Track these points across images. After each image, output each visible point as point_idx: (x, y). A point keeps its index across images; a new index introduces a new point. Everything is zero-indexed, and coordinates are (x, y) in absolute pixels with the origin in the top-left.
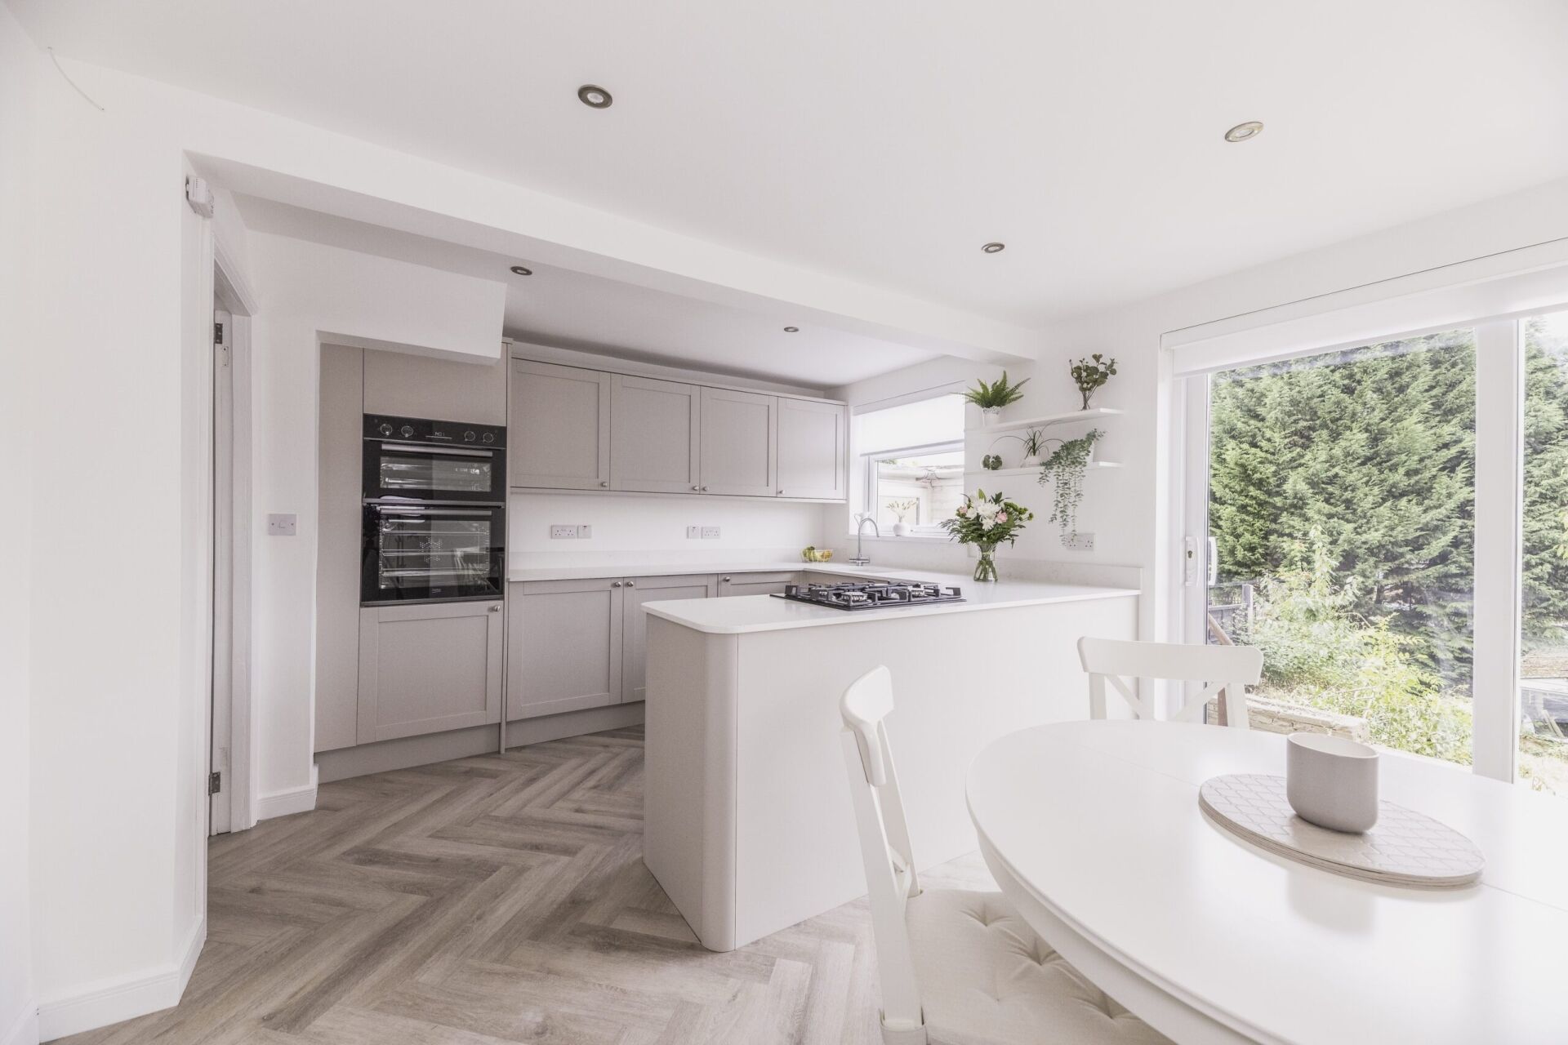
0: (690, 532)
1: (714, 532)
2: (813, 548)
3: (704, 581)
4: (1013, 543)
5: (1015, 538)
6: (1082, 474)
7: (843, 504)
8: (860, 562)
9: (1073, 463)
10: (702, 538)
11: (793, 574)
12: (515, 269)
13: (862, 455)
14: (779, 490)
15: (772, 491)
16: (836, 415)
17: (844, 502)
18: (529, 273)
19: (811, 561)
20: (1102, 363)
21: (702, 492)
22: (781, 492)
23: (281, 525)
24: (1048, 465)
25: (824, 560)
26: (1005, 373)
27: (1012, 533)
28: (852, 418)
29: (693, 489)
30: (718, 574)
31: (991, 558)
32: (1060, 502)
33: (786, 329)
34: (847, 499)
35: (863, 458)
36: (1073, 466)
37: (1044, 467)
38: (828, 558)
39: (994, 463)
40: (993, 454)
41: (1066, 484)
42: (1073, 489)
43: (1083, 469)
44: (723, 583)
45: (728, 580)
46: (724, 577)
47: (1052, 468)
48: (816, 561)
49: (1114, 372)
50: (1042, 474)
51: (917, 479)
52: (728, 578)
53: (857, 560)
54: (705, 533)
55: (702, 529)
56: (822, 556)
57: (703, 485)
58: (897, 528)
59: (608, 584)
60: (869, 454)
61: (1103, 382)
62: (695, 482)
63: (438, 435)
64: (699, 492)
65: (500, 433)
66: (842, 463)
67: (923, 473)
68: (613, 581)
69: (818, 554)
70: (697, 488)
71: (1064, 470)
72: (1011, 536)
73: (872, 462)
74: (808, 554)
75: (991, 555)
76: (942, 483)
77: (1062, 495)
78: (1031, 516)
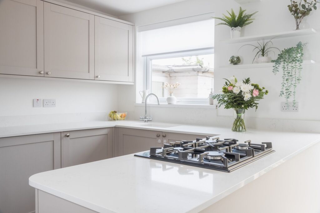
1: (51, 103)
2: (115, 112)
3: (51, 138)
4: (257, 108)
5: (258, 105)
6: (301, 67)
7: (132, 85)
9: (293, 60)
10: (43, 106)
13: (143, 56)
14: (96, 75)
15: (91, 76)
16: (128, 31)
19: (114, 120)
20: (308, 3)
21: (45, 75)
22: (97, 77)
24: (277, 61)
25: (122, 119)
26: (240, 8)
27: (256, 102)
28: (137, 33)
29: (40, 73)
30: (61, 132)
31: (242, 118)
32: (285, 84)
34: (135, 82)
36: (294, 63)
37: (274, 63)
38: (126, 118)
39: (236, 61)
40: (236, 55)
41: (289, 73)
42: (294, 76)
43: (301, 64)
44: (64, 138)
45: (68, 136)
46: (65, 134)
47: (280, 64)
48: (118, 120)
49: (315, 8)
51: (163, 72)
52: (68, 134)
53: (145, 119)
54: (45, 103)
55: (43, 100)
56: (121, 117)
57: (46, 71)
58: (169, 100)
60: (147, 55)
61: (308, 14)
62: (40, 68)
64: (43, 75)
66: (132, 60)
67: (167, 69)
69: (118, 115)
70: (43, 72)
71: (288, 64)
72: (256, 104)
74: (112, 116)
75: (242, 116)
76: (176, 74)
77: (287, 80)
78: (267, 92)
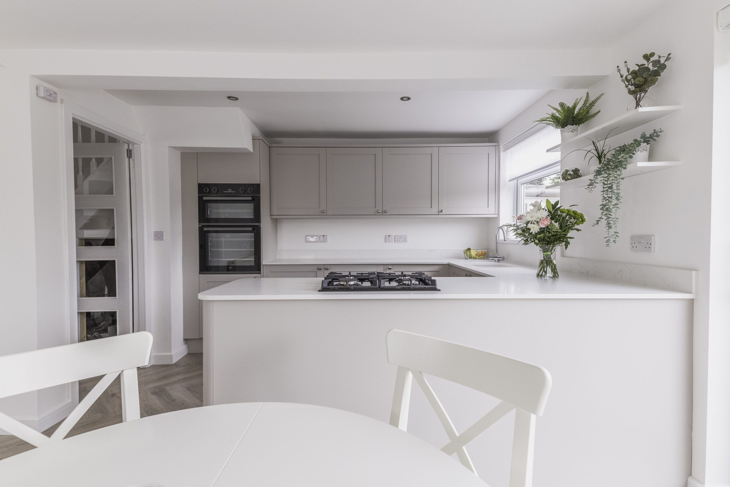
0: (388, 238)
1: (403, 239)
2: (470, 249)
5: (569, 240)
6: (621, 176)
7: (495, 218)
8: (497, 259)
10: (396, 242)
11: (440, 266)
12: (229, 98)
13: (510, 181)
14: (440, 210)
15: (435, 210)
16: (490, 153)
17: (496, 216)
18: (237, 99)
19: (469, 258)
20: (652, 61)
21: (384, 214)
22: (442, 211)
23: (159, 236)
24: (598, 171)
26: (588, 93)
28: (502, 154)
29: (378, 212)
30: (384, 264)
31: (552, 258)
33: (402, 99)
34: (498, 214)
35: (513, 182)
36: (616, 170)
37: (595, 175)
38: (482, 256)
39: (571, 176)
40: (571, 168)
41: (610, 187)
43: (623, 171)
45: (390, 269)
46: (388, 266)
47: (600, 175)
50: (591, 180)
52: (390, 267)
54: (397, 239)
55: (395, 236)
56: (477, 255)
57: (384, 209)
59: (315, 268)
60: (517, 178)
62: (379, 208)
63: (230, 191)
64: (382, 213)
65: (256, 188)
66: (493, 188)
68: (318, 266)
69: (473, 253)
70: (380, 211)
73: (519, 185)
74: (467, 253)
77: (606, 199)
78: (583, 219)
